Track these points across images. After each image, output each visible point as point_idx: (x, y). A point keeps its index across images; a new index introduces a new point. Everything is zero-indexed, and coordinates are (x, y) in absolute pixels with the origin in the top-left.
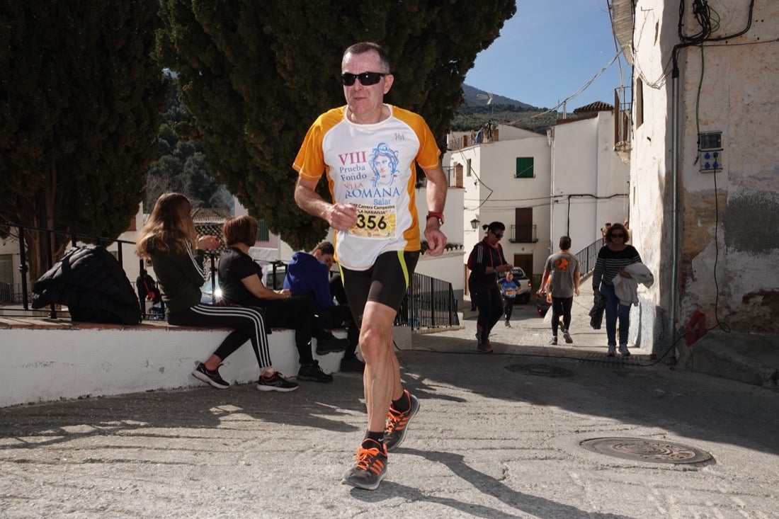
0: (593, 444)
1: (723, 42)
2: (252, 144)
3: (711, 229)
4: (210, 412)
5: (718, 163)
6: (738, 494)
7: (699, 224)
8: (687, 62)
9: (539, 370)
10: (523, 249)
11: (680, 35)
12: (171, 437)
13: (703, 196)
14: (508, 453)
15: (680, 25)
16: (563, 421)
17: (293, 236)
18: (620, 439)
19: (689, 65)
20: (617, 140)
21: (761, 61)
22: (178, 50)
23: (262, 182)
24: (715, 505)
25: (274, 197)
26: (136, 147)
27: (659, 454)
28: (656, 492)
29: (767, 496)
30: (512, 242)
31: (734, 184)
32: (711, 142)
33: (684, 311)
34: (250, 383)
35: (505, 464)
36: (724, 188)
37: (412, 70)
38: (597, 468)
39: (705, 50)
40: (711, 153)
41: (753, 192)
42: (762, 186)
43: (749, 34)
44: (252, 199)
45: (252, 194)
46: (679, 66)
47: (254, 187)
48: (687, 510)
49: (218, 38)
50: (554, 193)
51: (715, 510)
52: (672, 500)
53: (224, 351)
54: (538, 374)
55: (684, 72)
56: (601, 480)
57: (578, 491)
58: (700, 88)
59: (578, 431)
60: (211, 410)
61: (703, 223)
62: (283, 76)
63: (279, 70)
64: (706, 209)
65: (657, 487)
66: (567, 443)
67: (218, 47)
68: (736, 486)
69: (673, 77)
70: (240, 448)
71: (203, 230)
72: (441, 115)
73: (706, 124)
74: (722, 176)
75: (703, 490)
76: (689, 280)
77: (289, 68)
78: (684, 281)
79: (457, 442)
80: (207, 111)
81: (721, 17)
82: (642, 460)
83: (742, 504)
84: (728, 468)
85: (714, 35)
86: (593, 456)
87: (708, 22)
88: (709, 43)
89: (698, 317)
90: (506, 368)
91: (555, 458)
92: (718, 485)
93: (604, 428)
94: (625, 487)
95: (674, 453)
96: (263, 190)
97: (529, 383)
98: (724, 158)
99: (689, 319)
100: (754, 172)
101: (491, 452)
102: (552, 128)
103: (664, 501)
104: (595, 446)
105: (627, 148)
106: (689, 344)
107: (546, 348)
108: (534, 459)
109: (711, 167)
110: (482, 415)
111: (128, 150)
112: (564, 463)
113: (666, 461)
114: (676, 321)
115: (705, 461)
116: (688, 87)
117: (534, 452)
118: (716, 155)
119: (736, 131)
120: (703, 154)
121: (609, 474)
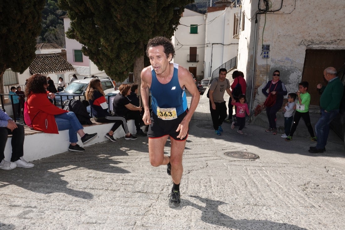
0: (228, 154)
1: (273, 13)
2: (103, 46)
3: (265, 78)
4: (120, 150)
5: (268, 55)
6: (264, 166)
7: (261, 76)
8: (260, 19)
9: (208, 127)
10: (193, 65)
11: (259, 8)
12: (116, 159)
13: (263, 66)
14: (206, 158)
15: (259, 4)
16: (218, 146)
17: (117, 78)
18: (235, 152)
19: (261, 20)
20: (234, 34)
21: (284, 20)
22: (70, 5)
23: (106, 58)
24: (258, 170)
25: (110, 63)
26: (33, 29)
27: (246, 156)
28: (245, 167)
29: (270, 167)
30: (188, 62)
31: (273, 63)
32: (266, 48)
33: (254, 105)
34: (121, 138)
35: (206, 161)
36: (270, 64)
37: (164, 19)
38: (230, 162)
39: (266, 15)
40: (266, 52)
41: (278, 66)
42: (281, 64)
43: (281, 10)
44: (100, 64)
45: (101, 62)
46: (257, 19)
47: (102, 60)
48: (252, 171)
49: (87, 2)
50: (206, 42)
51: (258, 171)
52: (248, 169)
53: (114, 129)
54: (207, 128)
55: (259, 23)
56: (231, 165)
57: (226, 168)
58: (264, 28)
59: (223, 150)
60: (121, 149)
61: (262, 76)
62: (116, 21)
63: (115, 19)
64: (263, 71)
65: (245, 166)
66: (221, 154)
67: (87, 5)
68: (264, 164)
69: (255, 23)
70: (136, 161)
71: (54, 58)
72: (171, 29)
73: (265, 41)
74: (269, 60)
75: (256, 166)
76: (257, 95)
77: (118, 18)
78: (255, 95)
79: (192, 156)
80: (83, 31)
81: (272, 3)
82: (241, 158)
83: (264, 169)
84: (262, 159)
85: (270, 10)
86: (228, 158)
87: (268, 5)
88: (268, 12)
89: (258, 107)
90: (197, 126)
91: (219, 159)
92: (259, 165)
93: (230, 148)
94: (238, 166)
95: (249, 156)
96: (106, 61)
97: (205, 132)
98: (270, 54)
99: (256, 108)
100: (279, 59)
101: (202, 158)
102: (206, 14)
103: (246, 169)
104: (229, 155)
105: (238, 37)
106: (255, 116)
107: (206, 114)
108: (214, 159)
109: (266, 57)
110: (194, 146)
111: (29, 30)
112: (221, 161)
113: (247, 158)
114: (252, 108)
115: (257, 158)
116: (260, 28)
117: (213, 157)
118: (268, 53)
119: (275, 44)
120: (264, 52)
121: (233, 163)
